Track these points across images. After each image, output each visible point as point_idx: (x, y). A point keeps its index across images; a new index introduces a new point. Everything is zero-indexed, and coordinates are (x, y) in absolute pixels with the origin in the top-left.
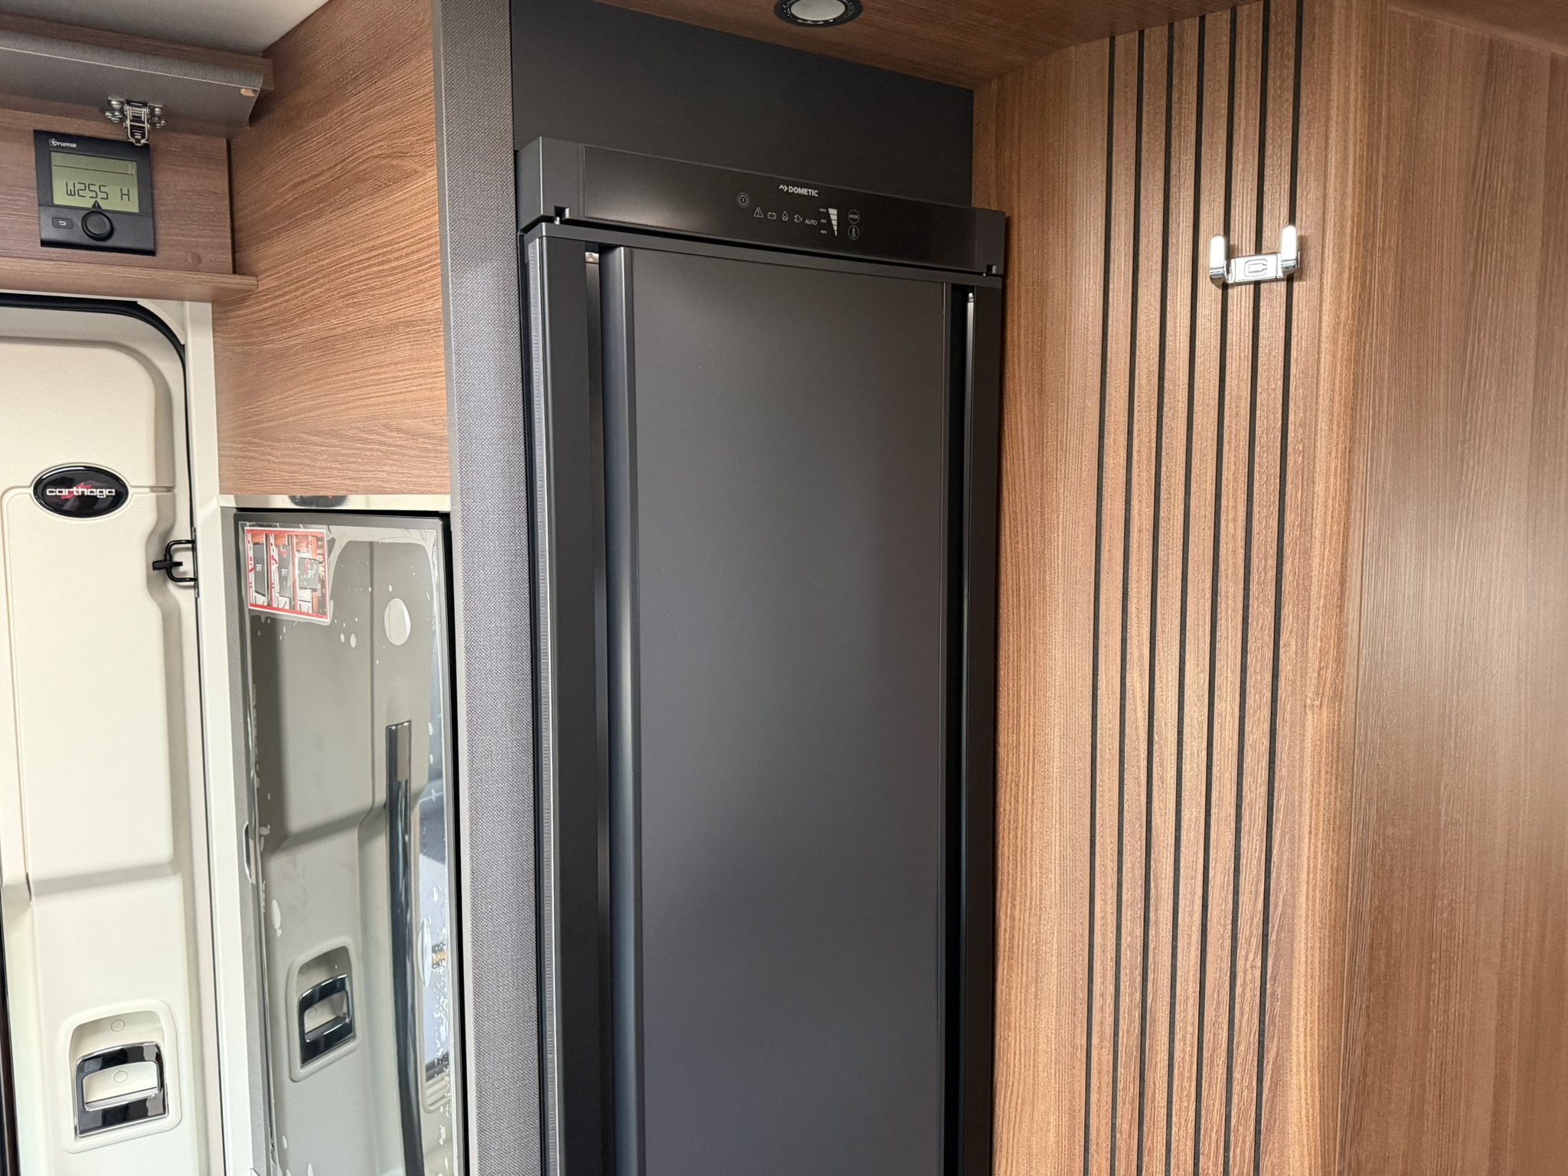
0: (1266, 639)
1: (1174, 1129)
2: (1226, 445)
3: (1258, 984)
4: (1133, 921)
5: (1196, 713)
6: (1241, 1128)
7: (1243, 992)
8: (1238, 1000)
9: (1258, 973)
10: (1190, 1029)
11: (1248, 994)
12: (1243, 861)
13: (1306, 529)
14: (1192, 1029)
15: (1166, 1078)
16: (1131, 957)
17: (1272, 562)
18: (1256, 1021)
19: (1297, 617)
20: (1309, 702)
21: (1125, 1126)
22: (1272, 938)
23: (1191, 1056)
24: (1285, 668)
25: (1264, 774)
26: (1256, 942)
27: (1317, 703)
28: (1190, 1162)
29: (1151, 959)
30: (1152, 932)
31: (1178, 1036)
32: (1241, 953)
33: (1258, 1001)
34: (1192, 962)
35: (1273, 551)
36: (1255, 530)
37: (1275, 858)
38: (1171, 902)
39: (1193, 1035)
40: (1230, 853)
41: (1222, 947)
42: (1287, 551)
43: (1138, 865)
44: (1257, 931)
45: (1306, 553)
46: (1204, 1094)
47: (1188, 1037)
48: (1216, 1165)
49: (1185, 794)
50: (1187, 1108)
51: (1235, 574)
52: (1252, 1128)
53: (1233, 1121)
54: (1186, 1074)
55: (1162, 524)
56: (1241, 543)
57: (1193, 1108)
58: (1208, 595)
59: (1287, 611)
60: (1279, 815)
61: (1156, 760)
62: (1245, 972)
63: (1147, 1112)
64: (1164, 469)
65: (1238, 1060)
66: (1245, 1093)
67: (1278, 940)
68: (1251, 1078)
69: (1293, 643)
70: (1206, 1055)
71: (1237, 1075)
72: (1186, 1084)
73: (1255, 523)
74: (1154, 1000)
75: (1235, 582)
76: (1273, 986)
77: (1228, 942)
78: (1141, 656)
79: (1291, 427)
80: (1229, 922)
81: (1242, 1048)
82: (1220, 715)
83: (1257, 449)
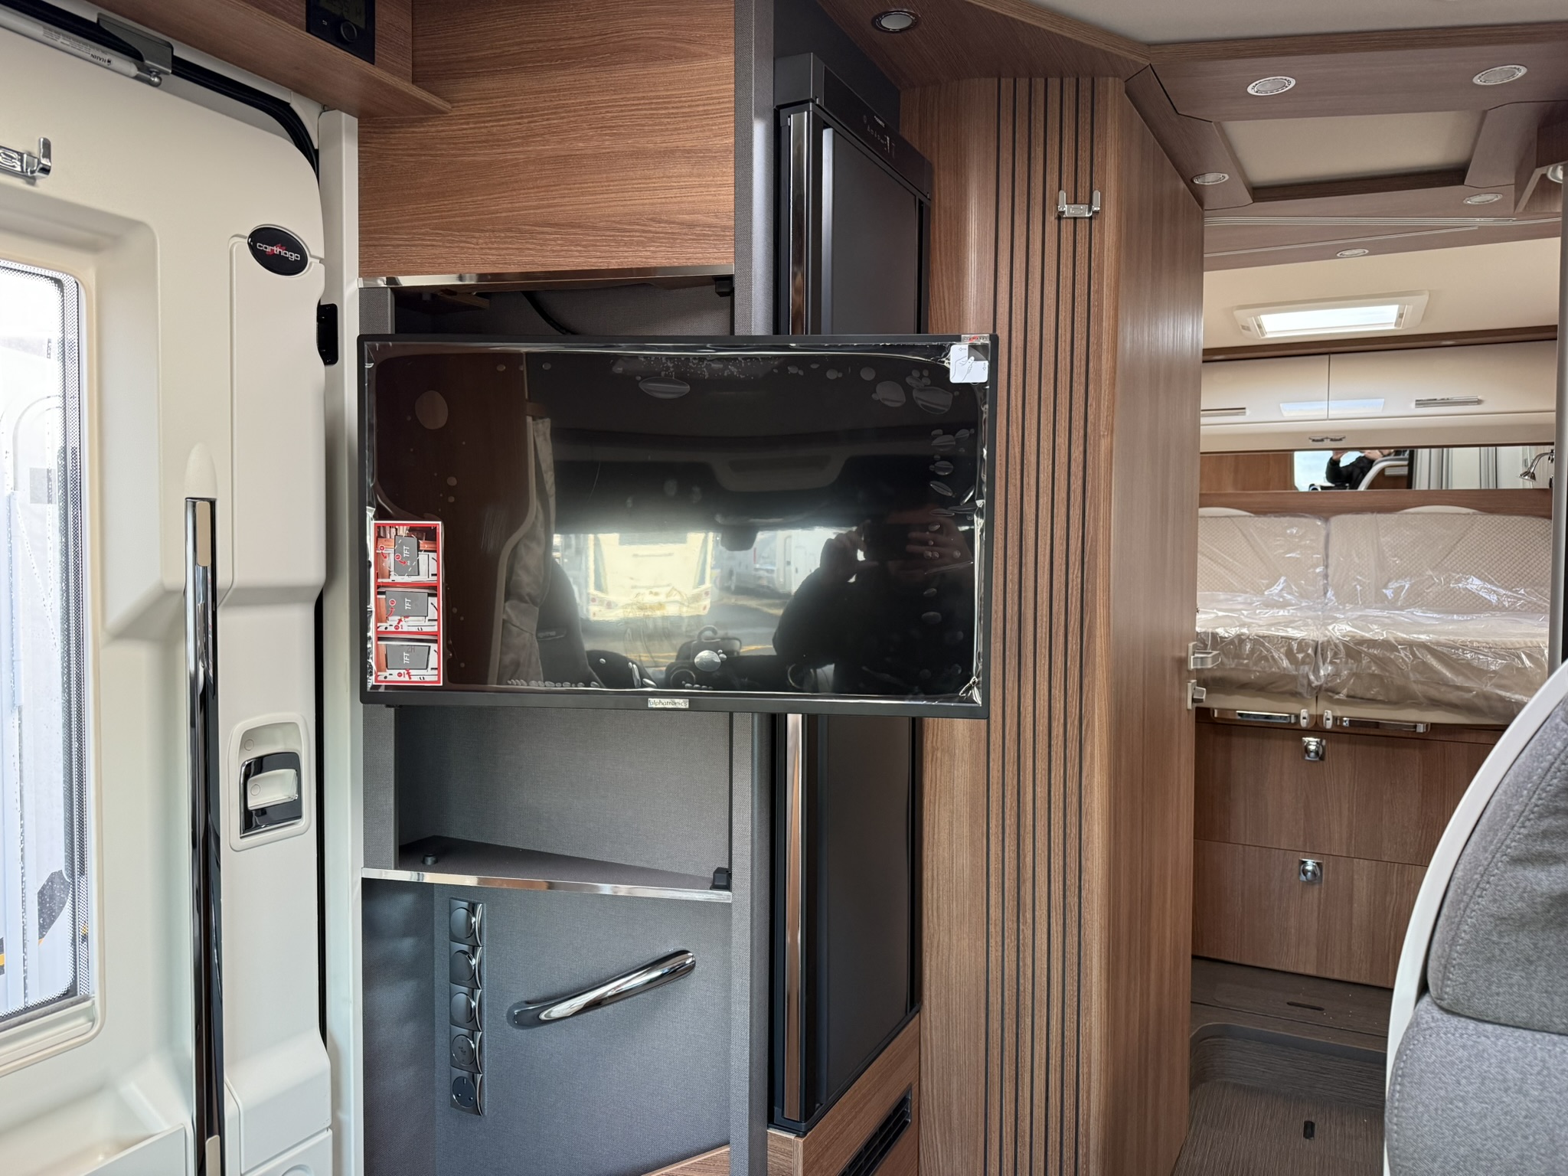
0: (1081, 403)
1: (1038, 678)
2: (1060, 302)
3: (1079, 586)
4: (1013, 566)
5: (1046, 445)
6: (1072, 667)
7: (1072, 592)
8: (1069, 597)
9: (1079, 580)
10: (1045, 619)
11: (1075, 593)
12: (1071, 521)
13: (1099, 345)
14: (1046, 619)
15: (1032, 651)
16: (1012, 587)
17: (1084, 363)
18: (1079, 606)
19: (1095, 391)
20: (1102, 433)
21: (1010, 685)
22: (1086, 560)
23: (1046, 634)
24: (1090, 418)
25: (1081, 474)
26: (1078, 564)
27: (1106, 433)
28: (1047, 694)
29: (1023, 585)
30: (1024, 570)
31: (1039, 625)
32: (1071, 571)
33: (1079, 595)
34: (1046, 581)
35: (1084, 357)
36: (1075, 346)
37: (1087, 518)
38: (1034, 551)
39: (1046, 622)
40: (1064, 518)
41: (1061, 570)
42: (1091, 357)
43: (1015, 533)
44: (1079, 558)
45: (1100, 358)
46: (1053, 653)
47: (1044, 624)
48: (1060, 692)
49: (1041, 491)
50: (1044, 664)
51: (1065, 370)
52: (1078, 665)
53: (1069, 664)
54: (1043, 645)
55: (1028, 344)
56: (1068, 353)
57: (1047, 663)
58: (1052, 381)
59: (1091, 387)
60: (1088, 494)
61: (1025, 473)
62: (1073, 580)
63: (1022, 673)
64: (1029, 314)
65: (1070, 629)
66: (1074, 647)
67: (1088, 562)
68: (1077, 637)
69: (1094, 404)
70: (1054, 631)
71: (1070, 638)
72: (1043, 650)
73: (1075, 342)
74: (1025, 608)
75: (1066, 375)
76: (1087, 585)
77: (1064, 567)
78: (1017, 417)
79: (1092, 294)
80: (1064, 555)
81: (1072, 622)
82: (1058, 445)
83: (1076, 304)
